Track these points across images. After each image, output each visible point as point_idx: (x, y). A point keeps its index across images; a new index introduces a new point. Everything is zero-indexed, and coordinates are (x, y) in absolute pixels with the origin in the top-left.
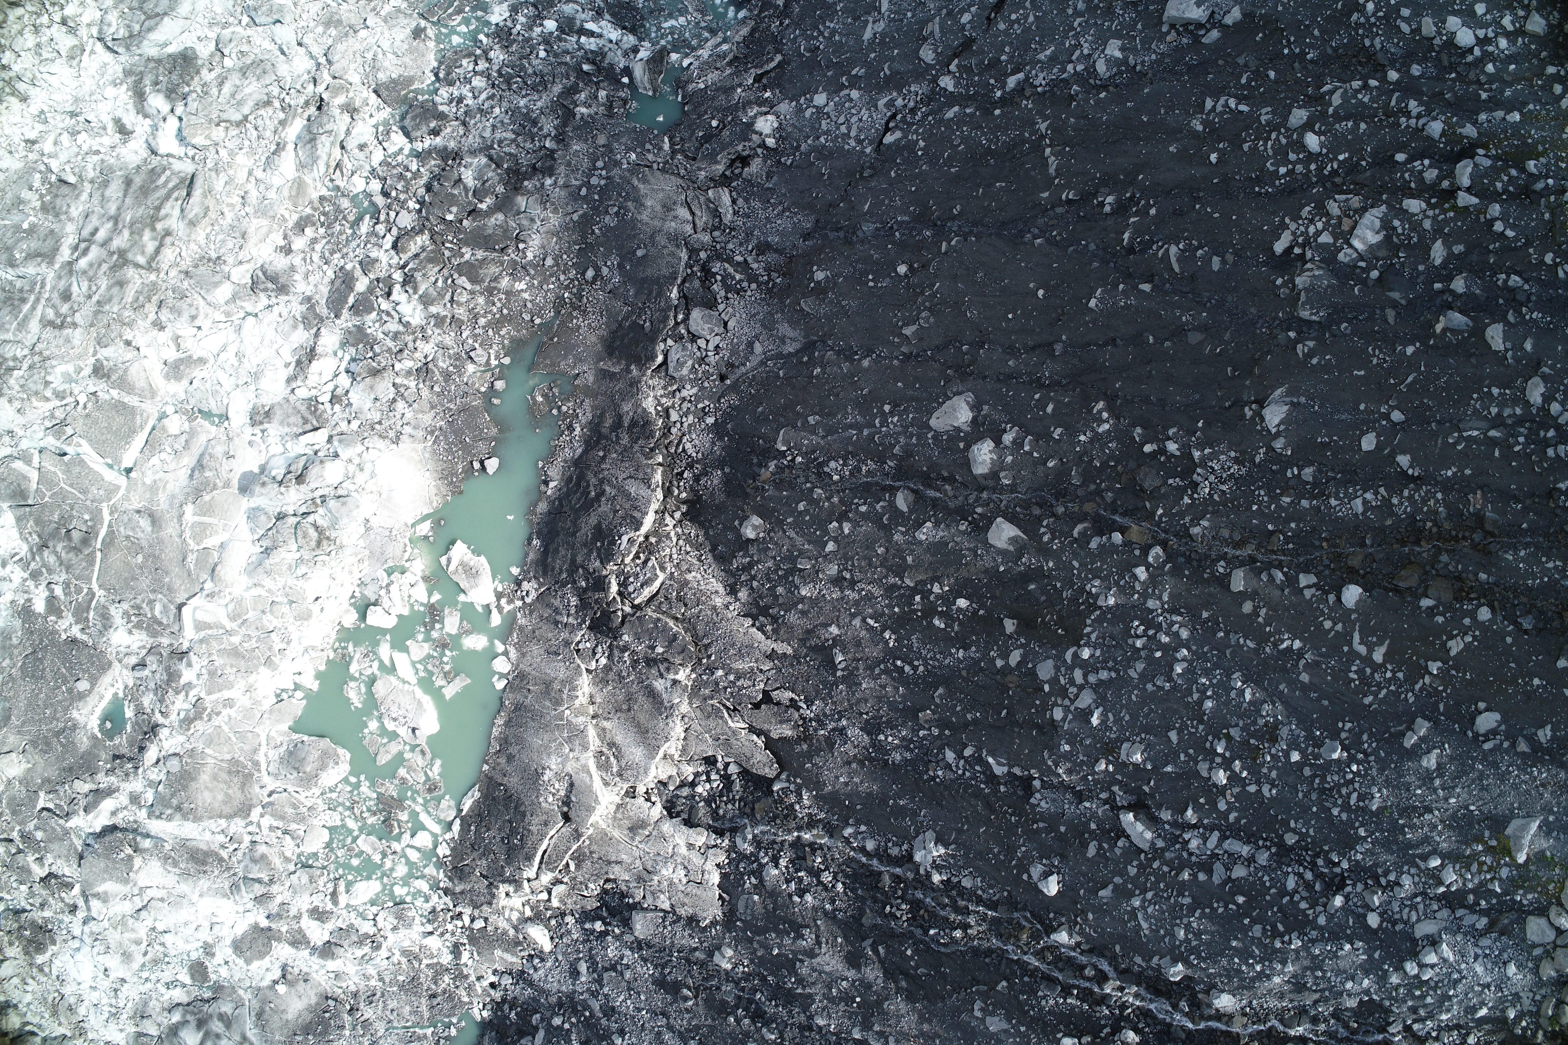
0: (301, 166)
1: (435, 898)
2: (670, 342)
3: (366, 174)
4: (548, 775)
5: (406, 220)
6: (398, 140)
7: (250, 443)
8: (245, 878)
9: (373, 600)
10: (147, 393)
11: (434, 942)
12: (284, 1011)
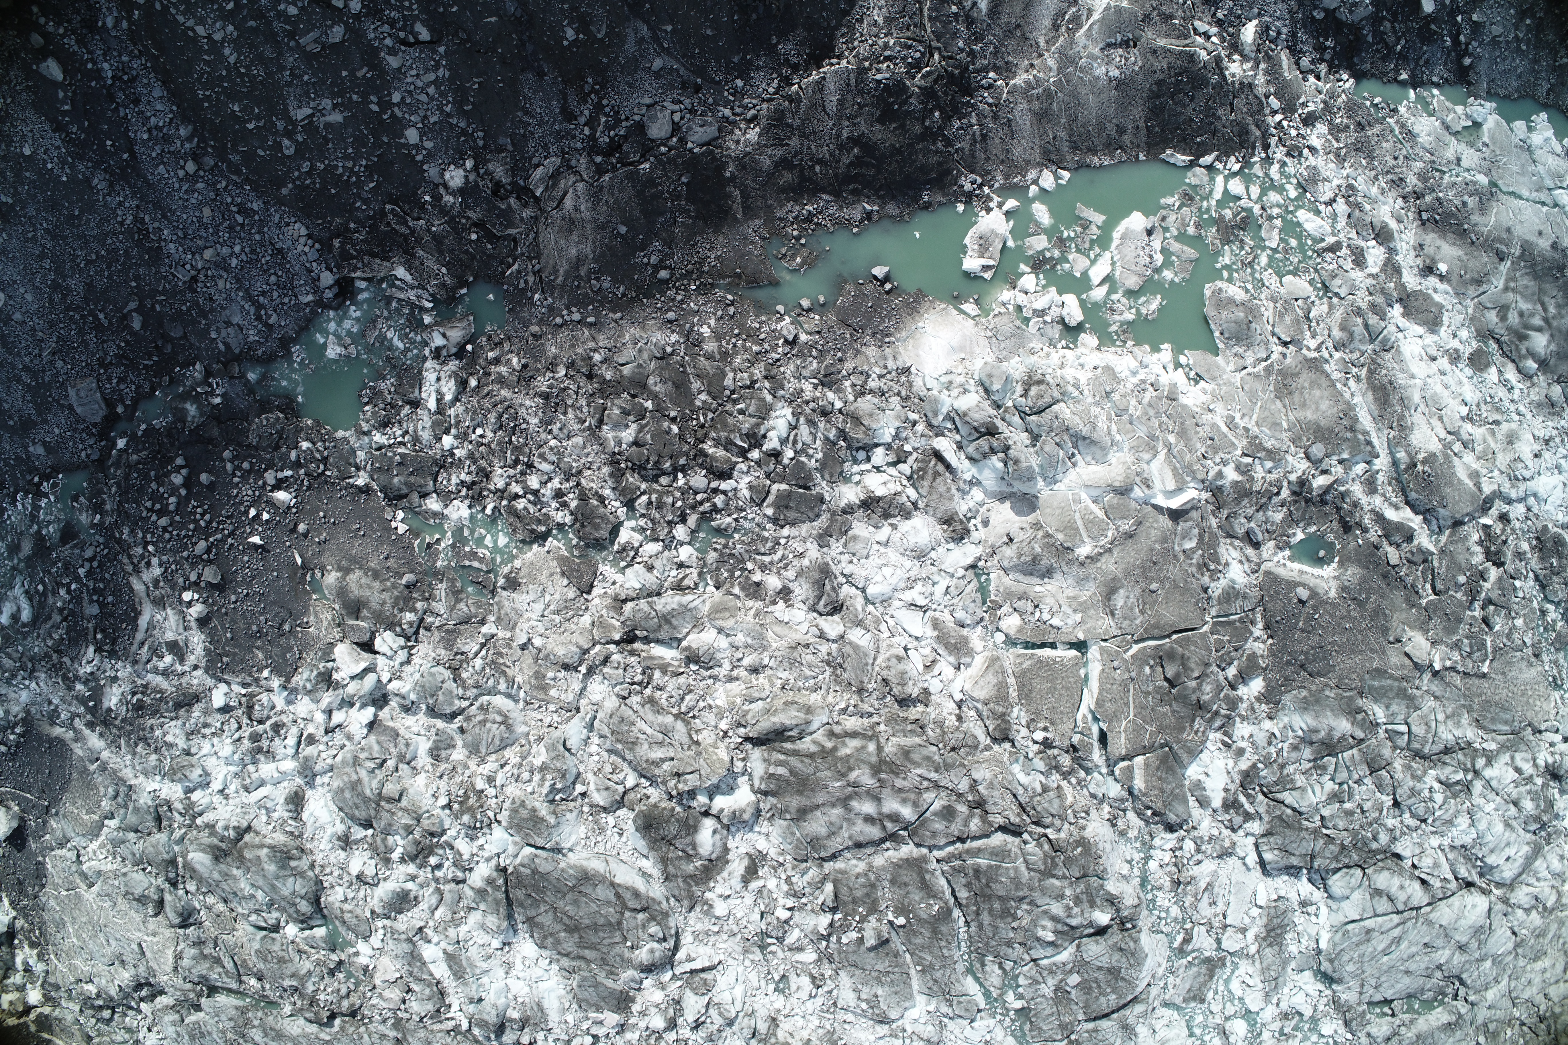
0: (698, 625)
1: (1278, 156)
2: (690, 145)
3: (674, 552)
4: (1115, 73)
5: (699, 480)
6: (625, 535)
7: (986, 523)
8: (1372, 341)
9: (1060, 327)
10: (996, 667)
11: (1315, 141)
12: (1459, 259)
